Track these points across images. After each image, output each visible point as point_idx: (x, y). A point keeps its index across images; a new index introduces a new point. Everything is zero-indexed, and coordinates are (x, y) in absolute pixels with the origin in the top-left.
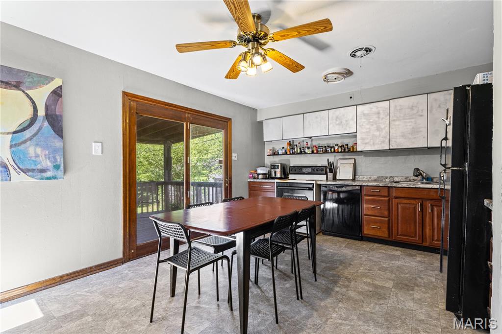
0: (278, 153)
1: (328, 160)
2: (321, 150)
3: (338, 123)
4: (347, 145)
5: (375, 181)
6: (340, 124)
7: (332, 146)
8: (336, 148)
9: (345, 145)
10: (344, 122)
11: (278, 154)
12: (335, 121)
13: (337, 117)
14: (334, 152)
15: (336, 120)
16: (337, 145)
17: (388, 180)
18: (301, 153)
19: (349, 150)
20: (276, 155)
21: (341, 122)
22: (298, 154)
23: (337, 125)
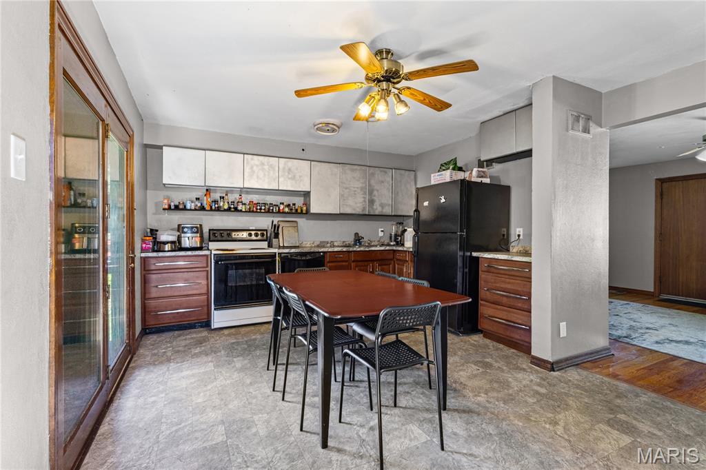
0: (185, 206)
1: (273, 222)
2: (263, 208)
3: (290, 176)
4: (294, 204)
5: (318, 246)
6: (293, 178)
7: (276, 204)
8: (282, 207)
9: (291, 205)
10: (297, 177)
11: (185, 209)
12: (287, 174)
13: (290, 170)
14: (279, 212)
15: (289, 173)
16: (283, 204)
17: (329, 245)
18: (229, 209)
19: (297, 210)
20: (182, 209)
21: (294, 176)
22: (225, 210)
23: (289, 178)
